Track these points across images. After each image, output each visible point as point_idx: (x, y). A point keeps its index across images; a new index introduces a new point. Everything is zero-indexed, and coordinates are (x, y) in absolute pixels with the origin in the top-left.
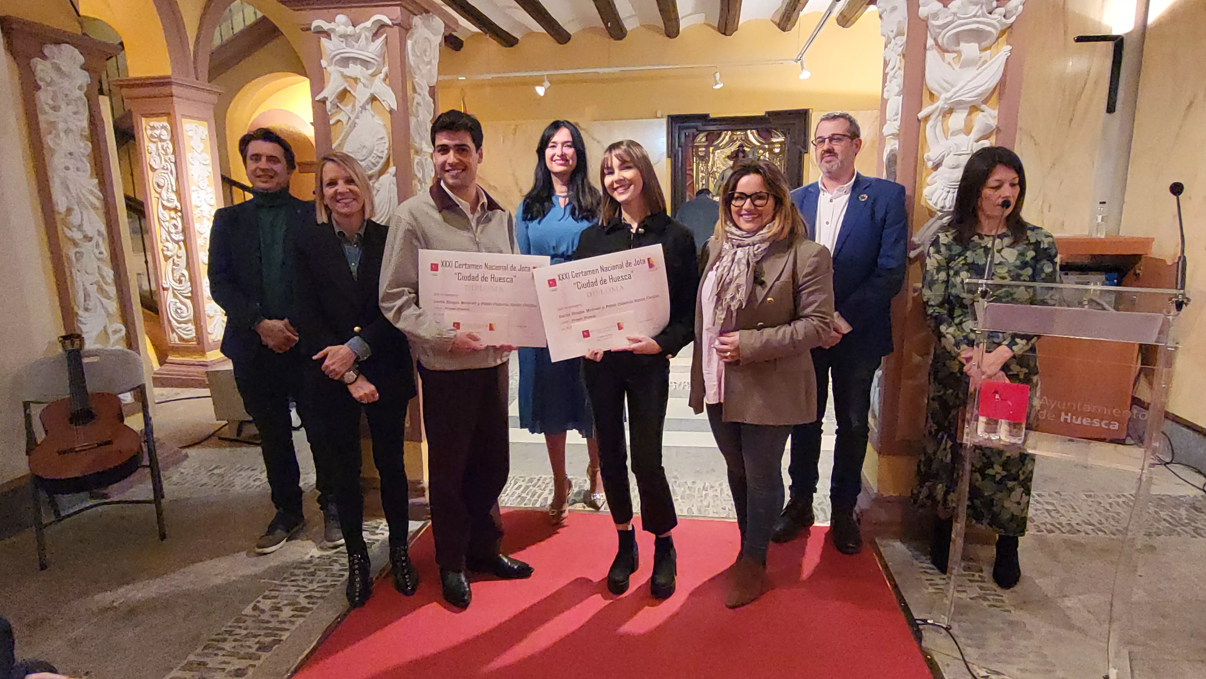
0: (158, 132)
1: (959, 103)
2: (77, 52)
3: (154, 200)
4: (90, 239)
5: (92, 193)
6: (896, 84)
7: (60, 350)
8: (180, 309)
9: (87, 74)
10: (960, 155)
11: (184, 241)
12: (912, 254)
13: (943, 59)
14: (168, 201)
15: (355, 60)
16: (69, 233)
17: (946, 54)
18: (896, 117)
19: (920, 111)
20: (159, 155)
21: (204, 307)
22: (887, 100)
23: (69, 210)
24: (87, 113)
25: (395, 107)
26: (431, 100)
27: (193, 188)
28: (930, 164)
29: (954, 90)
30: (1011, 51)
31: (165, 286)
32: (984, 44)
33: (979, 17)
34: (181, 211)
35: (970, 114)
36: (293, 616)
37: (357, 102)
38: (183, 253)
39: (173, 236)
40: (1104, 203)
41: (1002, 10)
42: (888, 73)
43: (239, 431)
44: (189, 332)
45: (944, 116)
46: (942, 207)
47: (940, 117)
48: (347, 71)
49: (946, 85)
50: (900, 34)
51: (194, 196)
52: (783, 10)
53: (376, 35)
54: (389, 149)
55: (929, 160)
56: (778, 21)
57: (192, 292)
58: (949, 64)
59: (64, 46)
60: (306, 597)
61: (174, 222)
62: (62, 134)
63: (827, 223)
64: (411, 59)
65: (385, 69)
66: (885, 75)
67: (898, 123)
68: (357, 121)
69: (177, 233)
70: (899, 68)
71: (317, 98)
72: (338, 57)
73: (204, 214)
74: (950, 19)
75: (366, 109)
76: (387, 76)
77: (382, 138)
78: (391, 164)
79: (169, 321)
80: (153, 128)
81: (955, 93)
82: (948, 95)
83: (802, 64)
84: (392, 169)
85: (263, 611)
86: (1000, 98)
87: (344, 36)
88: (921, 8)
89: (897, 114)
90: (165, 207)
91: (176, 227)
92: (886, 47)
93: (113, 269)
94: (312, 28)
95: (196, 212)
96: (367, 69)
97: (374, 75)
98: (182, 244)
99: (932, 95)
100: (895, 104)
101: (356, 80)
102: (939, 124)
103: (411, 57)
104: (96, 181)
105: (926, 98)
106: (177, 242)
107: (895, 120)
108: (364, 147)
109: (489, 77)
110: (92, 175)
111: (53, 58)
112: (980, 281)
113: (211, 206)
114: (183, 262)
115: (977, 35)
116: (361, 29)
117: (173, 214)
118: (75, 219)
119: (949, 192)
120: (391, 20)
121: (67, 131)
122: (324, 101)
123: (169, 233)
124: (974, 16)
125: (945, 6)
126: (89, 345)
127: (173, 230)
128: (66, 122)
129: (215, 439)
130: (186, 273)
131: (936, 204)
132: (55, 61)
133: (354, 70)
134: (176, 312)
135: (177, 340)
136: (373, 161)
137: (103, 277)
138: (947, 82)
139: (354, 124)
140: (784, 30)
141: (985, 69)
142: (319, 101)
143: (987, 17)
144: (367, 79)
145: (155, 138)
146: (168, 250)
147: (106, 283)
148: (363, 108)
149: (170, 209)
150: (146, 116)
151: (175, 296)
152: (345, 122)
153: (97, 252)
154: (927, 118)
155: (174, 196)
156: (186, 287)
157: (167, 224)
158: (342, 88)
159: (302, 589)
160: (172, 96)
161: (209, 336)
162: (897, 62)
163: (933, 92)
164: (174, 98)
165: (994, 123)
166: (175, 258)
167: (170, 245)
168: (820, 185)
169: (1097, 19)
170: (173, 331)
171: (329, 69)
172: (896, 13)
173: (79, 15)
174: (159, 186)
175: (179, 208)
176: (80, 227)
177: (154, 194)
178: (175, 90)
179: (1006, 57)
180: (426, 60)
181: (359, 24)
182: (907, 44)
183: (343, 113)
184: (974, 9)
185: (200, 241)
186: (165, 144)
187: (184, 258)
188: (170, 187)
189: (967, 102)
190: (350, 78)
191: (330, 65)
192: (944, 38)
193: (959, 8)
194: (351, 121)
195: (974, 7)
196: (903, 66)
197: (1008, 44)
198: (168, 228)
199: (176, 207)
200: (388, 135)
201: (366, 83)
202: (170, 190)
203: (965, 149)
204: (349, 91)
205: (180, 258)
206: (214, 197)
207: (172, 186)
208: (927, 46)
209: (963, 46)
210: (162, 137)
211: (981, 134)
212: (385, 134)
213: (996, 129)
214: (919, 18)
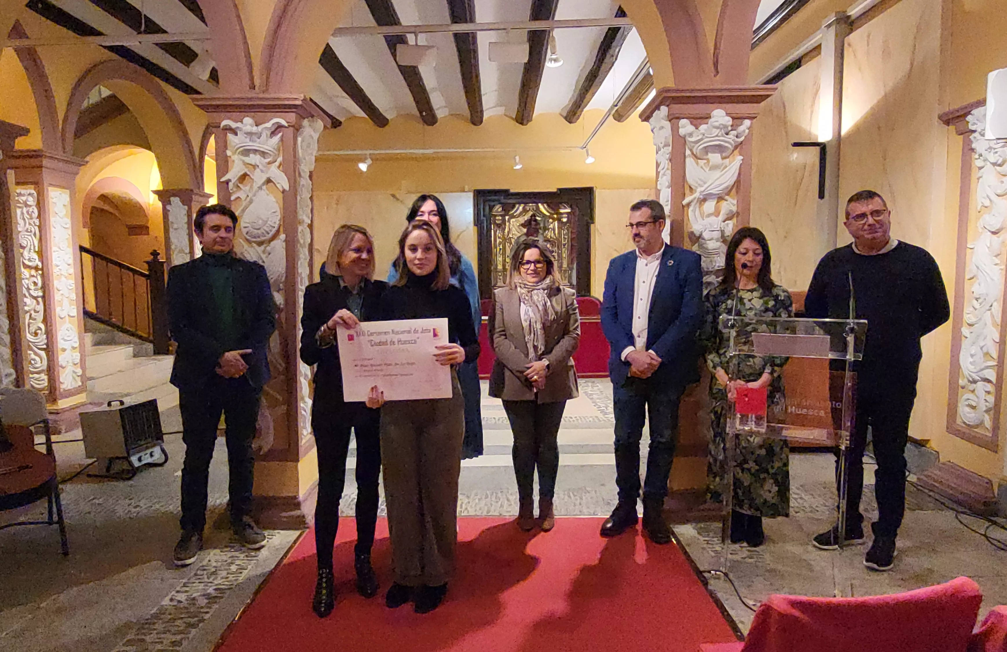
0: (24, 198)
1: (710, 195)
6: (665, 180)
10: (713, 231)
11: (43, 297)
13: (697, 164)
14: (29, 260)
15: (256, 150)
17: (700, 161)
19: (684, 199)
20: (24, 219)
21: (57, 358)
22: (660, 191)
25: (287, 188)
26: (310, 182)
27: (54, 248)
29: (706, 186)
30: (743, 160)
32: (724, 155)
33: (719, 137)
34: (42, 269)
35: (718, 202)
36: (208, 603)
37: (254, 184)
38: (41, 308)
39: (32, 292)
41: (734, 132)
42: (659, 172)
44: (41, 381)
45: (700, 203)
47: (698, 204)
48: (247, 160)
49: (699, 182)
51: (55, 255)
53: (273, 133)
54: (280, 220)
55: (692, 234)
56: (565, 115)
57: (47, 344)
58: (702, 167)
61: (34, 279)
63: (644, 282)
65: (280, 159)
68: (254, 198)
69: (36, 289)
70: (668, 169)
71: (223, 179)
72: (241, 149)
73: (63, 273)
74: (700, 137)
75: (261, 189)
76: (280, 164)
77: (275, 212)
78: (282, 231)
80: (20, 195)
81: (707, 188)
82: (703, 189)
84: (283, 236)
86: (737, 191)
87: (250, 134)
88: (680, 130)
89: (668, 201)
90: (26, 266)
91: (35, 284)
92: (658, 153)
94: (222, 126)
95: (55, 271)
96: (264, 158)
97: (270, 163)
98: (40, 300)
99: (691, 189)
100: (667, 193)
101: (255, 166)
102: (697, 209)
103: (300, 151)
105: (687, 191)
106: (35, 298)
108: (259, 219)
112: (730, 317)
113: (69, 265)
114: (40, 316)
115: (720, 149)
116: (262, 130)
117: (33, 272)
120: (288, 122)
122: (227, 182)
123: (28, 290)
124: (717, 136)
125: (697, 128)
127: (32, 287)
130: (43, 326)
133: (254, 159)
136: (267, 230)
138: (700, 179)
139: (251, 202)
141: (726, 172)
142: (223, 182)
143: (725, 137)
144: (265, 166)
145: (20, 203)
146: (25, 306)
148: (260, 188)
149: (31, 268)
151: (30, 348)
152: (243, 198)
154: (689, 205)
155: (35, 256)
156: (42, 339)
157: (27, 281)
158: (243, 172)
160: (42, 167)
161: (61, 384)
162: (665, 165)
163: (692, 187)
164: (43, 169)
165: (734, 209)
166: (32, 312)
167: (28, 301)
168: (638, 254)
171: (232, 157)
172: (664, 130)
175: (40, 266)
178: (46, 162)
179: (739, 164)
180: (310, 152)
181: (261, 124)
182: (672, 153)
183: (242, 192)
184: (716, 132)
185: (57, 297)
186: (31, 210)
187: (42, 312)
188: (32, 248)
189: (715, 195)
190: (251, 165)
191: (234, 153)
192: (697, 149)
193: (706, 130)
194: (248, 199)
195: (714, 130)
196: (670, 167)
197: (740, 155)
198: (27, 285)
199: (37, 265)
200: (280, 208)
201: (264, 169)
202: (32, 251)
203: (716, 227)
204: (248, 175)
205: (38, 312)
206: (72, 257)
207: (34, 247)
208: (687, 154)
209: (710, 156)
210: (28, 203)
211: (726, 217)
212: (278, 209)
213: (737, 212)
214: (680, 135)
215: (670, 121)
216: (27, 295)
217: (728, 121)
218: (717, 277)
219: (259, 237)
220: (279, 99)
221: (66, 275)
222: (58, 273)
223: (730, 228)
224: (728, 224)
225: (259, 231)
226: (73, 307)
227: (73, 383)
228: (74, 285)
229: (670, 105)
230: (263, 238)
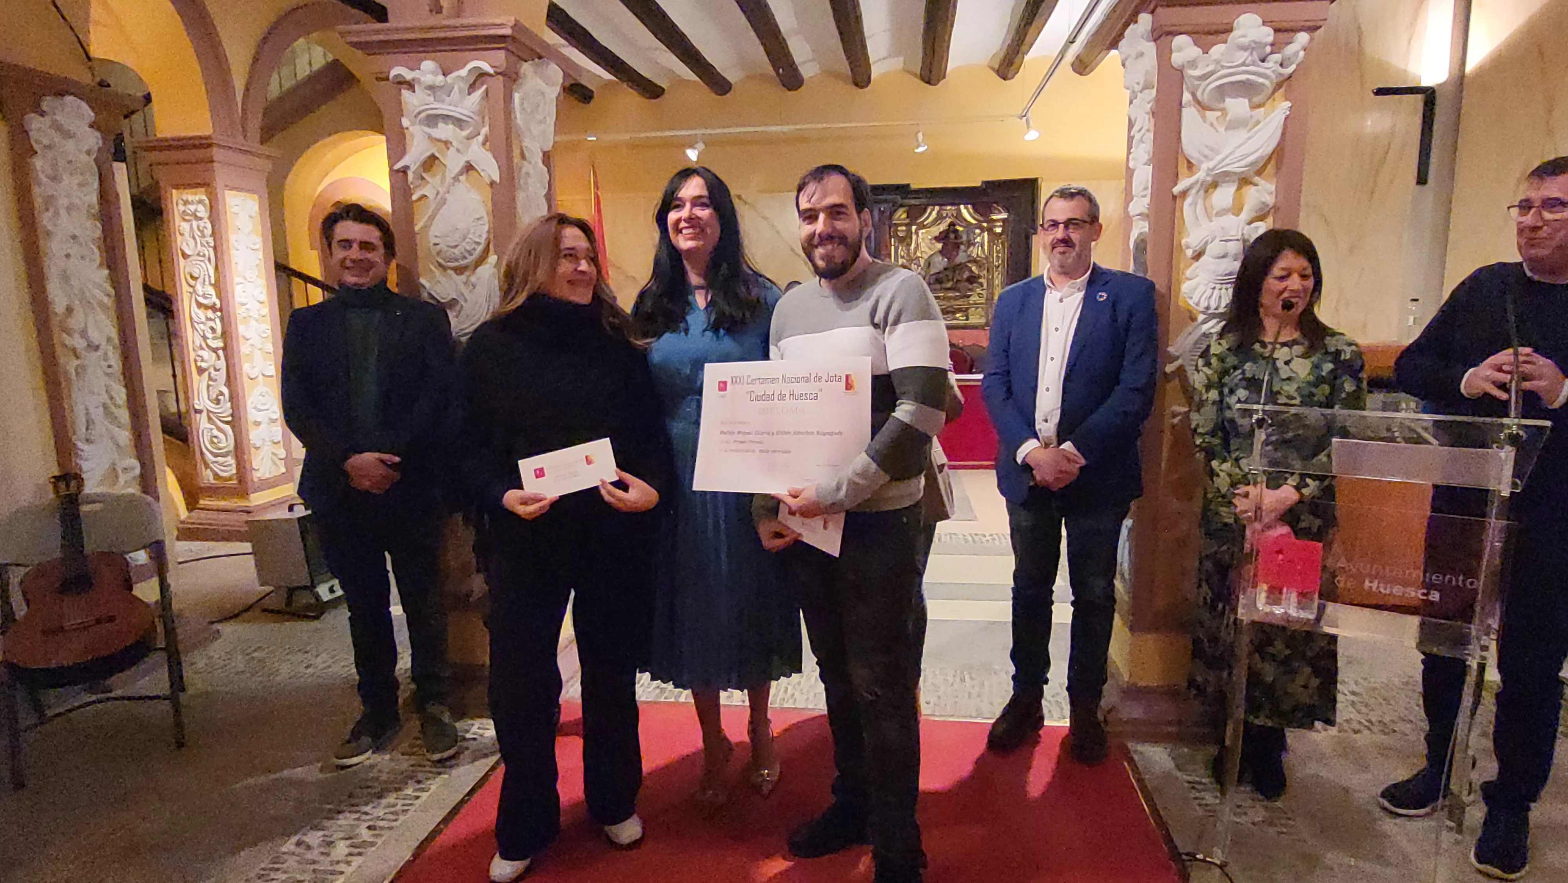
0: (192, 208)
1: (1227, 174)
2: (84, 105)
3: (186, 295)
4: (97, 348)
5: (100, 286)
6: (1143, 151)
7: (52, 496)
8: (216, 437)
9: (98, 134)
10: (1226, 241)
11: (224, 349)
12: (1169, 368)
13: (1204, 117)
14: (204, 296)
15: (446, 118)
16: (68, 341)
17: (1208, 113)
18: (1144, 193)
19: (1176, 184)
20: (194, 238)
21: (248, 435)
22: (1133, 171)
23: (69, 310)
24: (96, 185)
25: (497, 179)
26: (545, 169)
27: (237, 280)
28: (1189, 253)
30: (1290, 109)
31: (197, 407)
32: (1256, 100)
33: (1248, 66)
34: (221, 310)
35: (1239, 188)
36: (350, 854)
37: (448, 172)
38: (222, 364)
39: (209, 342)
40: (1416, 300)
41: (1277, 57)
42: (1133, 137)
43: (289, 601)
44: (227, 467)
45: (1206, 191)
46: (1208, 308)
47: (1202, 192)
48: (435, 133)
49: (1207, 152)
50: (1147, 87)
51: (238, 289)
52: (1002, 55)
53: (472, 87)
54: (488, 232)
55: (1188, 247)
56: (997, 67)
57: (232, 415)
58: (1212, 125)
59: (69, 99)
60: (369, 828)
61: (212, 324)
62: (63, 212)
63: (1057, 329)
64: (519, 118)
65: (485, 130)
66: (1130, 139)
67: (1147, 200)
68: (447, 196)
69: (214, 338)
70: (1148, 130)
71: (397, 166)
72: (423, 115)
73: (251, 314)
74: (1211, 68)
75: (459, 181)
76: (486, 139)
77: (478, 219)
78: (492, 250)
79: (202, 453)
80: (186, 203)
81: (1220, 162)
82: (1211, 164)
83: (1027, 121)
84: (493, 260)
85: (309, 847)
86: (1278, 168)
87: (431, 88)
88: (1174, 55)
89: (1146, 189)
90: (200, 305)
91: (213, 330)
92: (1131, 102)
93: (126, 386)
94: (391, 77)
95: (240, 312)
96: (461, 130)
97: (469, 138)
98: (221, 352)
99: (1190, 165)
100: (1144, 175)
101: (447, 144)
102: (1200, 202)
103: (518, 116)
104: (106, 272)
105: (1183, 168)
106: (215, 350)
107: (1144, 196)
108: (456, 231)
109: (627, 136)
110: (101, 265)
111: (55, 114)
112: (1255, 407)
113: (261, 303)
114: (222, 376)
115: (1246, 89)
116: (454, 79)
117: (210, 314)
118: (76, 322)
119: (1214, 288)
120: (492, 67)
121: (69, 208)
122: (404, 171)
123: (205, 338)
124: (1243, 64)
125: (1205, 52)
126: (91, 488)
127: (209, 335)
128: (68, 196)
129: (257, 611)
130: (225, 391)
131: (1197, 304)
132: (58, 118)
133: (444, 131)
134: (212, 442)
135: (211, 478)
136: (468, 248)
137: (111, 398)
138: (1207, 146)
139: (444, 201)
140: (1005, 79)
141: (1256, 133)
142: (398, 171)
143: (1259, 66)
144: (460, 142)
145: (188, 214)
146: (202, 361)
147: (118, 406)
148: (456, 179)
149: (207, 307)
150: (177, 187)
151: (210, 419)
152: (432, 198)
153: (105, 364)
154: (1184, 193)
155: (211, 291)
156: (226, 408)
157: (201, 326)
158: (428, 154)
159: (364, 817)
160: (212, 161)
161: (254, 472)
162: (1145, 122)
163: (1192, 161)
164: (215, 164)
165: (1270, 200)
166: (212, 370)
167: (206, 354)
168: (1046, 281)
169: (1402, 66)
170: (207, 466)
171: (411, 129)
172: (1144, 59)
173: (89, 58)
174: (192, 277)
175: (218, 305)
176: (84, 334)
177: (186, 288)
178: (217, 154)
179: (1284, 117)
180: (540, 117)
181: (451, 72)
182: (1157, 100)
183: (429, 186)
184: (1242, 56)
185: (244, 349)
186: (202, 224)
187: (224, 371)
188: (207, 279)
189: (1235, 173)
190: (439, 140)
191: (413, 124)
192: (1205, 92)
193: (1222, 54)
194: (439, 197)
195: (1242, 52)
196: (1152, 128)
197: (1286, 100)
198: (203, 331)
199: (215, 304)
200: (488, 214)
201: (460, 147)
202: (207, 283)
203: (1233, 234)
204: (437, 158)
205: (218, 370)
206: (265, 292)
207: (210, 277)
208: (1183, 102)
209: (1229, 103)
210: (199, 214)
211: (1254, 215)
212: (484, 214)
213: (1274, 207)
214: (1172, 67)
215: (1155, 40)
216: (204, 346)
217: (1267, 34)
219: (457, 260)
220: (475, 26)
221: (257, 316)
222: (244, 315)
224: (1257, 228)
225: (456, 251)
226: (269, 363)
227: (273, 468)
228: (269, 332)
229: (1159, 10)
230: (463, 262)
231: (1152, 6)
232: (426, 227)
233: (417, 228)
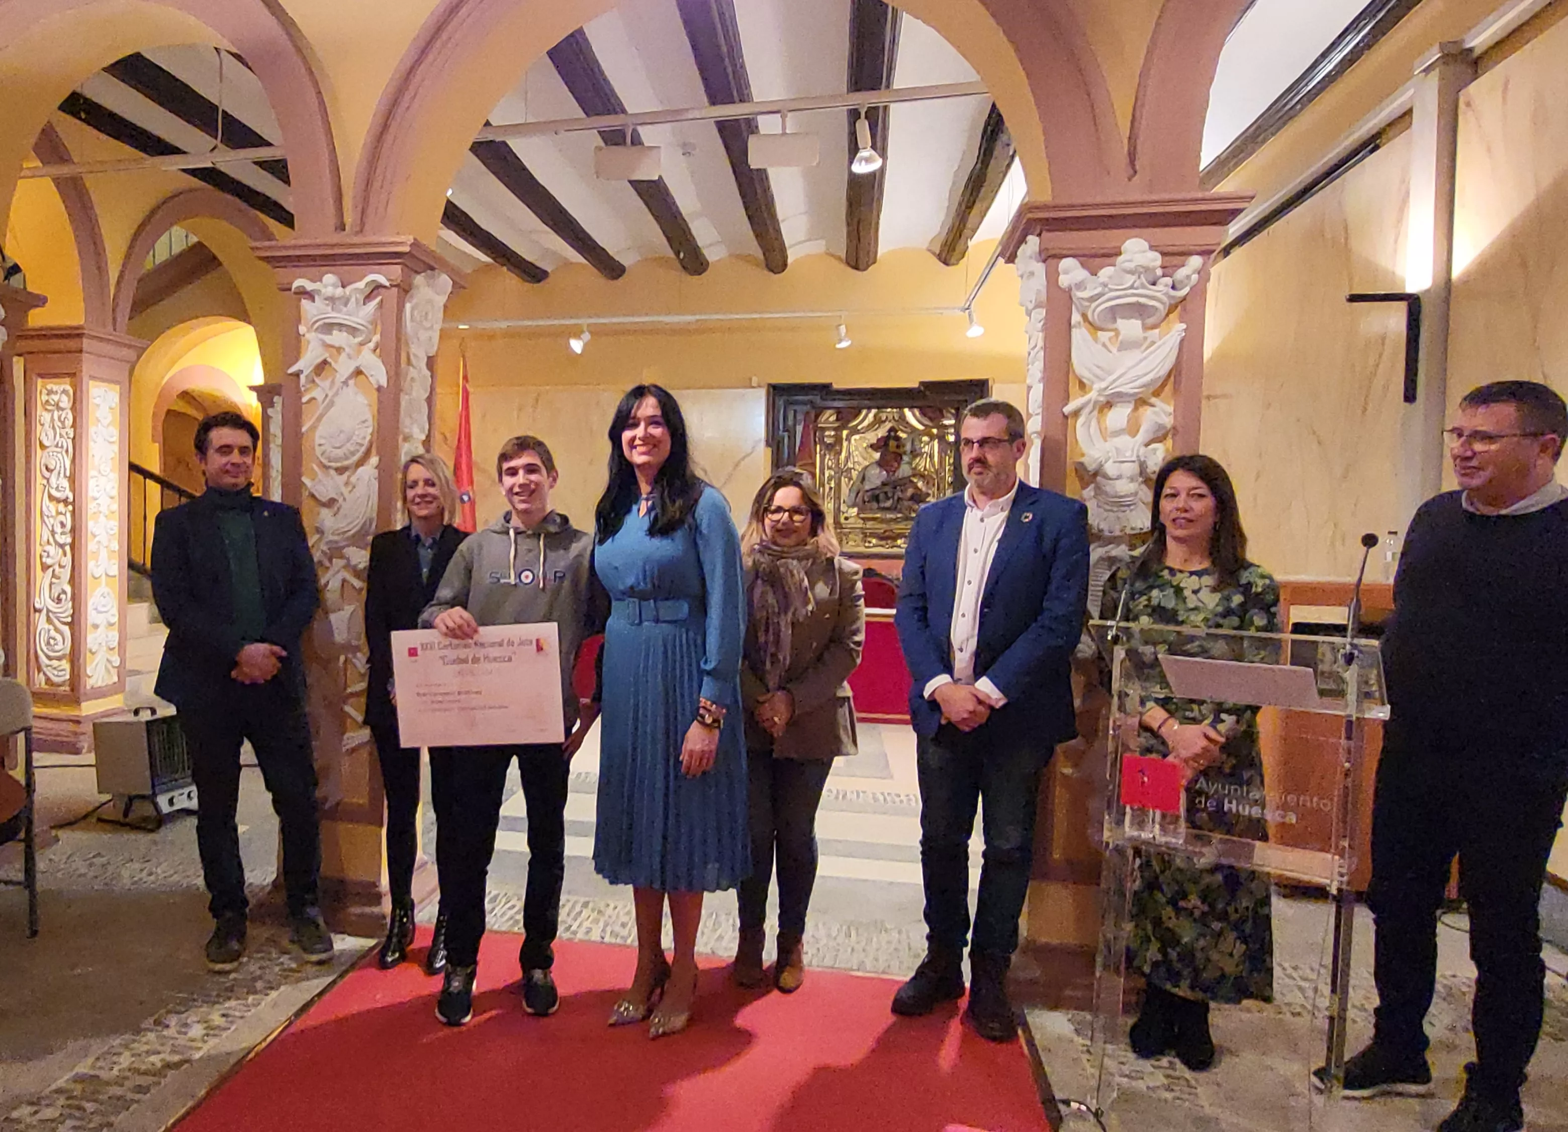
0: (56, 399)
1: (1120, 395)
3: (39, 488)
6: (1037, 368)
8: (54, 637)
9: (4, 330)
10: (1121, 462)
11: (72, 545)
13: (1096, 340)
14: (57, 489)
17: (1100, 333)
18: (1038, 411)
19: (1067, 403)
20: (54, 430)
21: (85, 640)
22: (1030, 388)
25: (384, 383)
26: (428, 372)
27: (92, 472)
29: (1110, 379)
30: (1185, 330)
31: (37, 604)
32: (1149, 321)
33: (1137, 289)
34: (73, 504)
35: (1136, 409)
37: (337, 377)
38: (67, 560)
39: (58, 537)
41: (1167, 281)
42: (1030, 353)
43: (127, 811)
44: (61, 672)
45: (1100, 411)
47: (1096, 412)
48: (329, 340)
49: (1099, 372)
50: (1040, 305)
51: (92, 483)
53: (368, 298)
54: (372, 434)
56: (937, 251)
57: (73, 616)
58: (1104, 345)
61: (62, 518)
63: (976, 551)
64: (409, 326)
66: (1028, 355)
67: (1040, 418)
68: (335, 399)
69: (63, 538)
71: (290, 371)
72: (320, 323)
73: (101, 509)
74: (1099, 290)
75: (347, 385)
76: (377, 346)
77: (364, 422)
78: (374, 451)
80: (50, 393)
81: (1112, 383)
82: (1103, 385)
83: (970, 315)
84: (374, 460)
86: (1177, 390)
87: (331, 299)
88: (1062, 278)
89: (1040, 407)
90: (51, 498)
91: (63, 524)
94: (293, 288)
95: (91, 507)
96: (353, 336)
97: (361, 345)
98: (68, 548)
99: (1082, 385)
100: (1038, 393)
101: (339, 350)
102: (1094, 423)
103: (409, 323)
105: (1074, 387)
106: (62, 546)
107: (1037, 414)
108: (341, 432)
112: (1109, 623)
113: (112, 498)
114: (66, 572)
115: (1139, 310)
116: (352, 291)
117: (61, 507)
120: (389, 280)
122: (297, 375)
123: (53, 532)
124: (1132, 287)
125: (1092, 275)
127: (58, 529)
129: (93, 820)
130: (68, 588)
133: (338, 338)
134: (49, 642)
135: (43, 683)
136: (352, 449)
138: (1101, 366)
139: (332, 403)
141: (1150, 354)
142: (291, 375)
143: (1149, 290)
144: (352, 348)
145: (50, 405)
146: (48, 556)
148: (345, 383)
149: (58, 501)
150: (42, 376)
151: (49, 620)
152: (320, 399)
154: (1076, 413)
155: (65, 483)
156: (67, 608)
157: (52, 520)
158: (320, 359)
160: (81, 351)
161: (87, 684)
162: (1039, 340)
163: (1083, 379)
164: (83, 354)
165: (1168, 421)
166: (56, 567)
167: (52, 549)
168: (967, 500)
170: (40, 670)
171: (307, 335)
172: (1037, 277)
174: (47, 468)
175: (71, 499)
177: (40, 480)
178: (86, 343)
179: (1179, 338)
180: (427, 325)
181: (350, 285)
182: (1047, 319)
183: (319, 389)
184: (1130, 280)
185: (91, 546)
186: (64, 416)
187: (69, 568)
188: (62, 471)
189: (1128, 395)
190: (332, 347)
191: (310, 330)
192: (1095, 312)
193: (1110, 277)
194: (327, 400)
196: (1043, 347)
197: (1180, 322)
198: (53, 525)
199: (67, 497)
200: (373, 416)
201: (351, 353)
202: (62, 475)
203: (1129, 455)
204: (329, 363)
205: (63, 567)
206: (116, 486)
207: (65, 468)
208: (1073, 320)
209: (1121, 323)
210: (61, 405)
211: (1151, 436)
212: (369, 416)
213: (1174, 428)
214: (1059, 288)
215: (1044, 261)
216: (52, 540)
217: (1154, 259)
218: (1132, 547)
219: (339, 460)
220: (375, 244)
221: (107, 513)
222: (95, 510)
223: (1157, 457)
224: (1155, 450)
225: (340, 451)
226: (113, 560)
227: (105, 679)
228: (116, 530)
229: (1044, 234)
230: (346, 463)
231: (1038, 231)
232: (314, 428)
233: (304, 429)
